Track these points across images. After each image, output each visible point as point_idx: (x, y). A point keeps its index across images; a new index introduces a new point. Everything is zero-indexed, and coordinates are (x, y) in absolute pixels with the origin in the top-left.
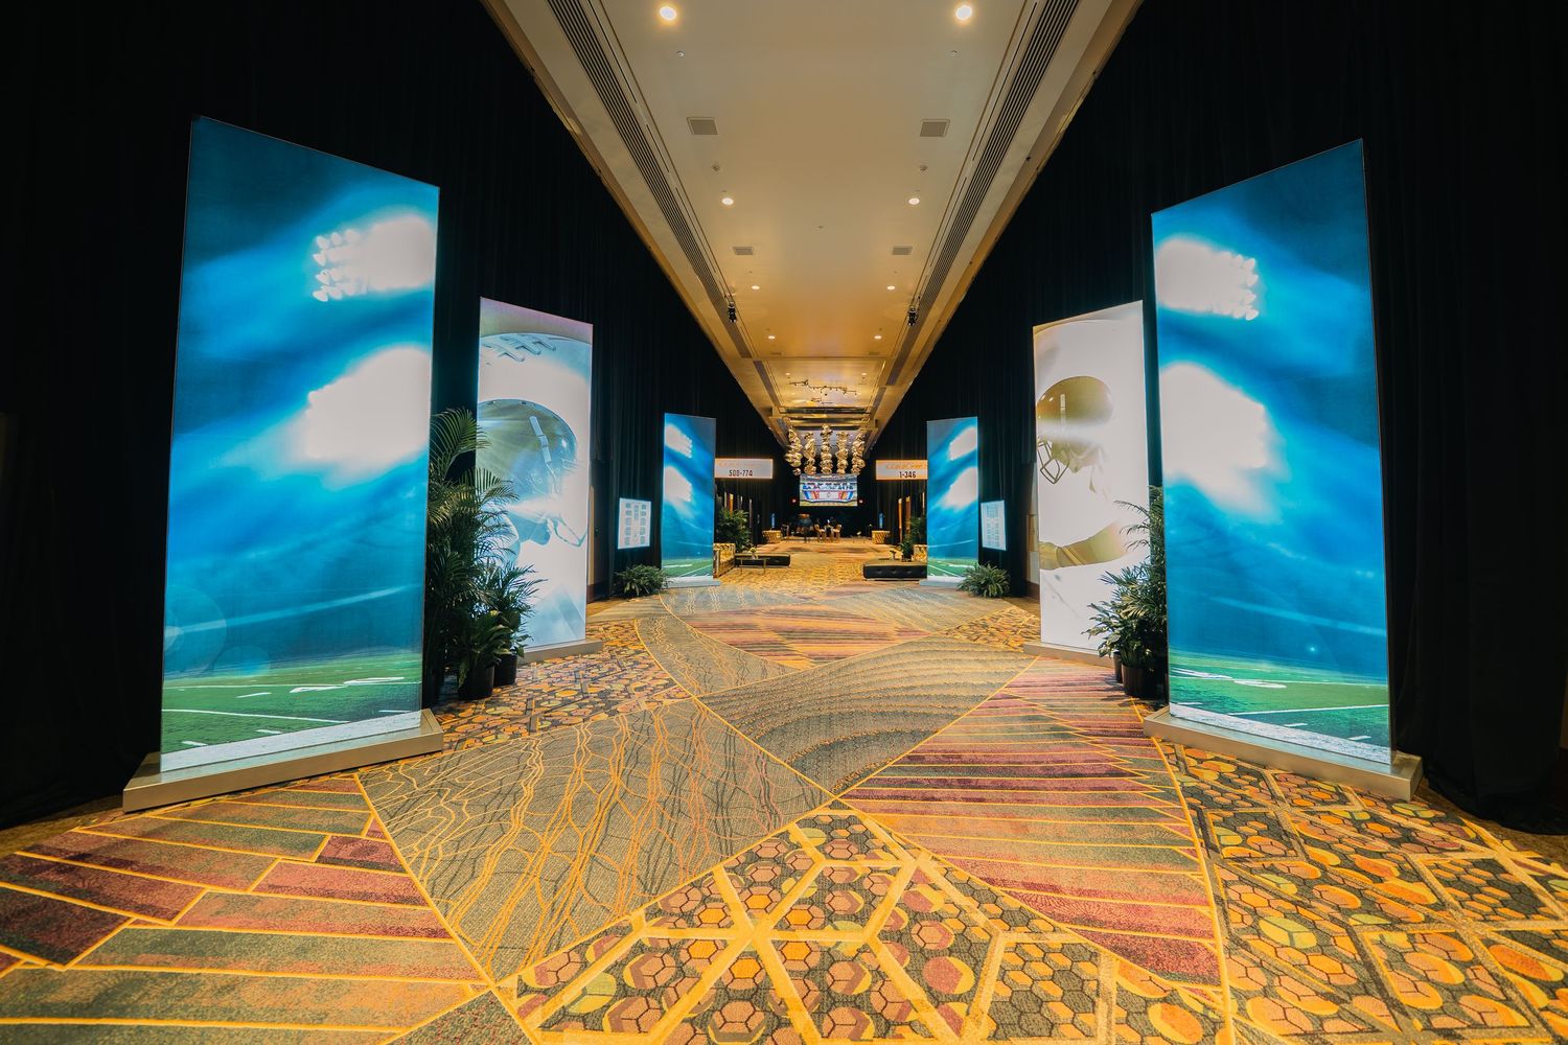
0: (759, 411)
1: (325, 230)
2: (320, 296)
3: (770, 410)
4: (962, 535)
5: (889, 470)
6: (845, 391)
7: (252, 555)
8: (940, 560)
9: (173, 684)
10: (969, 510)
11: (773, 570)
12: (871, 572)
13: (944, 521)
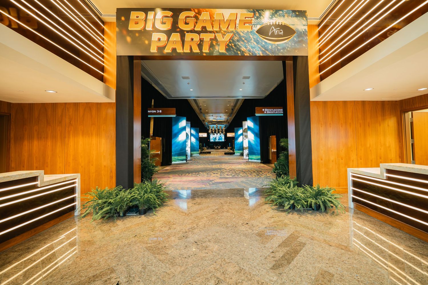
0: (202, 121)
1: (179, 123)
2: (179, 128)
3: (204, 121)
4: (240, 147)
5: (229, 135)
6: (221, 117)
7: (176, 148)
8: (237, 151)
9: (173, 157)
10: (241, 142)
11: (208, 154)
12: (226, 154)
13: (238, 144)
